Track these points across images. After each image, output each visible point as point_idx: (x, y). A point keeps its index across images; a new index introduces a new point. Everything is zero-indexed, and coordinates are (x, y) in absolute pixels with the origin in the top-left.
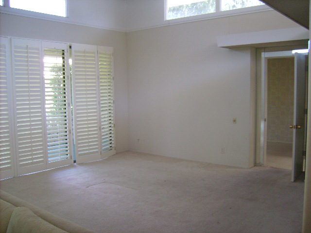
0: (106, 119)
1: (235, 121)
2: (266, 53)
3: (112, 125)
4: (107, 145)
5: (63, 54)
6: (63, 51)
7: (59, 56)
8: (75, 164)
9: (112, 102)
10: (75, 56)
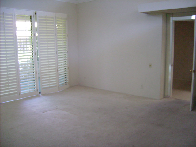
0: (62, 64)
1: (150, 66)
2: (173, 18)
3: (67, 68)
4: (63, 81)
5: (31, 18)
6: (31, 16)
7: (28, 20)
8: (40, 94)
9: (66, 52)
10: (39, 20)
